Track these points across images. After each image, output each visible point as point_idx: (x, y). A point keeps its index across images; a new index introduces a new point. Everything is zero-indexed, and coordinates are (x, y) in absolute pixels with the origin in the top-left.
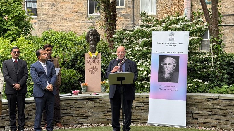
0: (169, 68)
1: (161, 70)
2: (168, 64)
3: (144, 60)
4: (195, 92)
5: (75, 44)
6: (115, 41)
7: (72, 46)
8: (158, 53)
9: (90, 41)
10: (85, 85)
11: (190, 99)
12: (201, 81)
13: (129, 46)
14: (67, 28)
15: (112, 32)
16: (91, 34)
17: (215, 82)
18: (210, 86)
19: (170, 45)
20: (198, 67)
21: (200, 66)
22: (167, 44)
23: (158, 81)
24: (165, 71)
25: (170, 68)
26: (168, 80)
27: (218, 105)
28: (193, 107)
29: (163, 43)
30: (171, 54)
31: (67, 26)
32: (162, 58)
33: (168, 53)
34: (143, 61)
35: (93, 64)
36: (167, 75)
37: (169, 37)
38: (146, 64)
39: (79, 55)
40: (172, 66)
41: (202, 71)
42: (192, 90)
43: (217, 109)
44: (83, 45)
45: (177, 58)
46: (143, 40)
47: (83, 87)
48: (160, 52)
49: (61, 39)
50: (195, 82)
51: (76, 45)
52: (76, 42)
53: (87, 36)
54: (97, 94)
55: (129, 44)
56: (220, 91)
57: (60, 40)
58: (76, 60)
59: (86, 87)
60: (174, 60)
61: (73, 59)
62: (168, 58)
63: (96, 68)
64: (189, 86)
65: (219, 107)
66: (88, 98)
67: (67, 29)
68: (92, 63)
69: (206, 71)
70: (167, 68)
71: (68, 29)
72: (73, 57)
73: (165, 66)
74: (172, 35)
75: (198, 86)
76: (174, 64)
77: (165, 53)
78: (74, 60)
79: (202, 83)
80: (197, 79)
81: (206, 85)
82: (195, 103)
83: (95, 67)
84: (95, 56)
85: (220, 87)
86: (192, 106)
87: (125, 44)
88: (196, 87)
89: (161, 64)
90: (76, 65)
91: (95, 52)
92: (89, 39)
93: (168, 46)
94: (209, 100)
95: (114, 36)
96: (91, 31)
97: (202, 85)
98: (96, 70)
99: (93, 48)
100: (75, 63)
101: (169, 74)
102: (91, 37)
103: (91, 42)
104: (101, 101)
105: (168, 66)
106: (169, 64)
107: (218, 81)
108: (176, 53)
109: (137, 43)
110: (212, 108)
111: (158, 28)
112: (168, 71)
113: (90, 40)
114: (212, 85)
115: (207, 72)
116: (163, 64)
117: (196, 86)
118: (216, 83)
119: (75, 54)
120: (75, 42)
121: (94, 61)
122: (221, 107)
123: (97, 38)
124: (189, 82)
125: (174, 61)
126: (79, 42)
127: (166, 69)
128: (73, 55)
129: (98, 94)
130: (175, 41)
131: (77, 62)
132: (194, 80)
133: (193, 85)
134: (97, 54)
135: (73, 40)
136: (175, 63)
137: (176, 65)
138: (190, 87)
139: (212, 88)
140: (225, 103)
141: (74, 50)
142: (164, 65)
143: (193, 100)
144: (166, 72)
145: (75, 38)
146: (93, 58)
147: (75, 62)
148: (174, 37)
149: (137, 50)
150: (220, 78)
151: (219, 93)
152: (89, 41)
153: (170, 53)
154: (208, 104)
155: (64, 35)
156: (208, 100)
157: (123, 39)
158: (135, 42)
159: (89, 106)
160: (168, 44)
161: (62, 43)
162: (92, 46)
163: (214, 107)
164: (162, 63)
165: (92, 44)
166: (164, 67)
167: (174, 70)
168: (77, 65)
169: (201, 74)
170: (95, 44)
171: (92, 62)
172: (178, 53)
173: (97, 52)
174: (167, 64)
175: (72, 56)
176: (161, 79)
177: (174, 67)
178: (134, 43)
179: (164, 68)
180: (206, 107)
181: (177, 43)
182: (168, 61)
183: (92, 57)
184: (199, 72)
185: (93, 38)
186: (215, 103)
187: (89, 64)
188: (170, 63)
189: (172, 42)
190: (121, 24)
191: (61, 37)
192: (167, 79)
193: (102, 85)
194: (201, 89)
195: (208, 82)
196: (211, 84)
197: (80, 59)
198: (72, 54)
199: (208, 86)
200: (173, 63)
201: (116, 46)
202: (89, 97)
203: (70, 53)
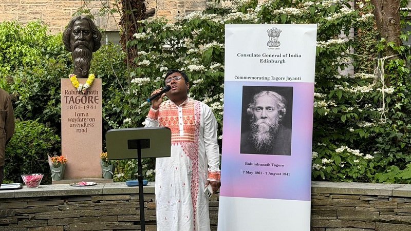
0: (267, 119)
1: (248, 123)
2: (264, 109)
3: (212, 96)
4: (339, 179)
5: (44, 54)
6: (139, 47)
7: (35, 61)
8: (239, 80)
9: (75, 48)
10: (59, 162)
11: (322, 197)
12: (357, 152)
13: (177, 61)
14: (34, 13)
15: (134, 25)
16: (76, 28)
17: (391, 156)
18: (379, 164)
19: (270, 59)
20: (349, 116)
21: (352, 114)
22: (261, 57)
23: (241, 153)
24: (257, 126)
25: (271, 120)
26: (266, 149)
27: (392, 211)
28: (330, 218)
29: (252, 55)
30: (272, 83)
31: (35, 7)
32: (250, 93)
33: (266, 81)
34: (211, 100)
35: (82, 108)
36: (262, 136)
37: (268, 39)
38: (216, 108)
39: (53, 83)
40: (275, 112)
41: (359, 128)
42: (332, 176)
43: (388, 222)
44: (65, 57)
45: (286, 93)
46: (210, 45)
47: (55, 166)
48: (245, 78)
49: (7, 41)
50: (339, 155)
51: (47, 56)
52: (45, 49)
53: (66, 34)
54: (88, 183)
55: (177, 57)
56: (399, 177)
57: (4, 43)
58: (45, 98)
59: (61, 166)
60: (280, 97)
61: (37, 95)
62: (265, 92)
63: (89, 117)
64: (324, 165)
65: (392, 217)
66: (64, 195)
67: (33, 16)
68: (77, 105)
69: (370, 127)
70: (262, 118)
71: (38, 16)
72: (35, 90)
73: (258, 114)
74: (275, 34)
75: (348, 165)
76: (280, 109)
77: (259, 80)
78: (39, 96)
79: (358, 157)
80: (347, 147)
81: (369, 161)
82: (335, 208)
83: (87, 115)
84: (87, 85)
85: (402, 168)
86: (328, 216)
87: (165, 55)
88: (343, 166)
89: (248, 109)
90: (46, 108)
91: (86, 77)
92: (72, 41)
93: (265, 61)
94: (369, 201)
95: (137, 36)
96: (77, 22)
97: (358, 161)
98: (88, 122)
99: (81, 65)
100: (41, 105)
101: (268, 134)
102: (76, 38)
103: (78, 50)
104: (98, 202)
105: (264, 113)
106: (268, 108)
107: (398, 151)
108: (285, 81)
109: (195, 53)
110: (376, 221)
111: (247, 17)
112: (265, 126)
113: (73, 44)
114: (384, 162)
115: (372, 130)
116: (253, 109)
117: (343, 164)
118: (394, 156)
119: (42, 81)
120: (43, 50)
121: (84, 98)
122: (399, 218)
123: (92, 39)
124: (326, 154)
125: (280, 100)
126: (53, 50)
127: (259, 122)
128: (36, 84)
129: (92, 183)
130: (282, 50)
131: (46, 102)
132: (339, 149)
133: (334, 162)
134: (91, 81)
135: (37, 45)
136: (282, 105)
137: (285, 109)
138: (324, 167)
139: (383, 169)
140: (407, 206)
141: (40, 71)
142: (255, 112)
143: (330, 200)
144: (259, 129)
145: (45, 39)
146: (80, 92)
147: (42, 102)
148: (279, 39)
149: (194, 71)
150: (403, 145)
151: (397, 181)
152: (72, 48)
153: (271, 80)
154: (366, 210)
155: (15, 31)
156: (366, 199)
157: (160, 43)
158: (192, 50)
159: (65, 216)
160: (264, 58)
161: (10, 53)
162: (78, 60)
163: (381, 217)
164: (251, 106)
165: (79, 55)
166: (255, 116)
167: (279, 122)
168: (46, 111)
169: (358, 134)
170: (88, 56)
171: (78, 102)
172: (289, 81)
173: (91, 76)
174: (262, 108)
175: (35, 86)
176: (249, 145)
177: (281, 116)
178: (188, 53)
179: (255, 119)
180: (362, 217)
181: (288, 55)
182: (264, 100)
183: (79, 89)
184: (351, 130)
185: (82, 40)
186: (383, 207)
187: (71, 108)
188: (269, 105)
189: (274, 51)
190: (175, 5)
191: (7, 37)
192: (263, 147)
193: (105, 161)
194: (355, 173)
195: (372, 155)
196: (381, 159)
197: (54, 95)
198: (35, 82)
199: (372, 165)
200: (278, 106)
201: (141, 60)
202: (67, 191)
203: (29, 77)
